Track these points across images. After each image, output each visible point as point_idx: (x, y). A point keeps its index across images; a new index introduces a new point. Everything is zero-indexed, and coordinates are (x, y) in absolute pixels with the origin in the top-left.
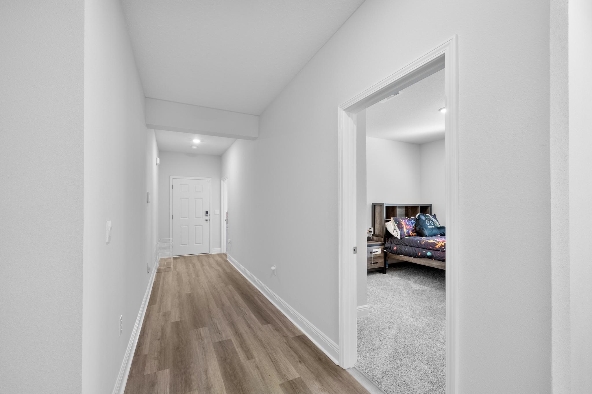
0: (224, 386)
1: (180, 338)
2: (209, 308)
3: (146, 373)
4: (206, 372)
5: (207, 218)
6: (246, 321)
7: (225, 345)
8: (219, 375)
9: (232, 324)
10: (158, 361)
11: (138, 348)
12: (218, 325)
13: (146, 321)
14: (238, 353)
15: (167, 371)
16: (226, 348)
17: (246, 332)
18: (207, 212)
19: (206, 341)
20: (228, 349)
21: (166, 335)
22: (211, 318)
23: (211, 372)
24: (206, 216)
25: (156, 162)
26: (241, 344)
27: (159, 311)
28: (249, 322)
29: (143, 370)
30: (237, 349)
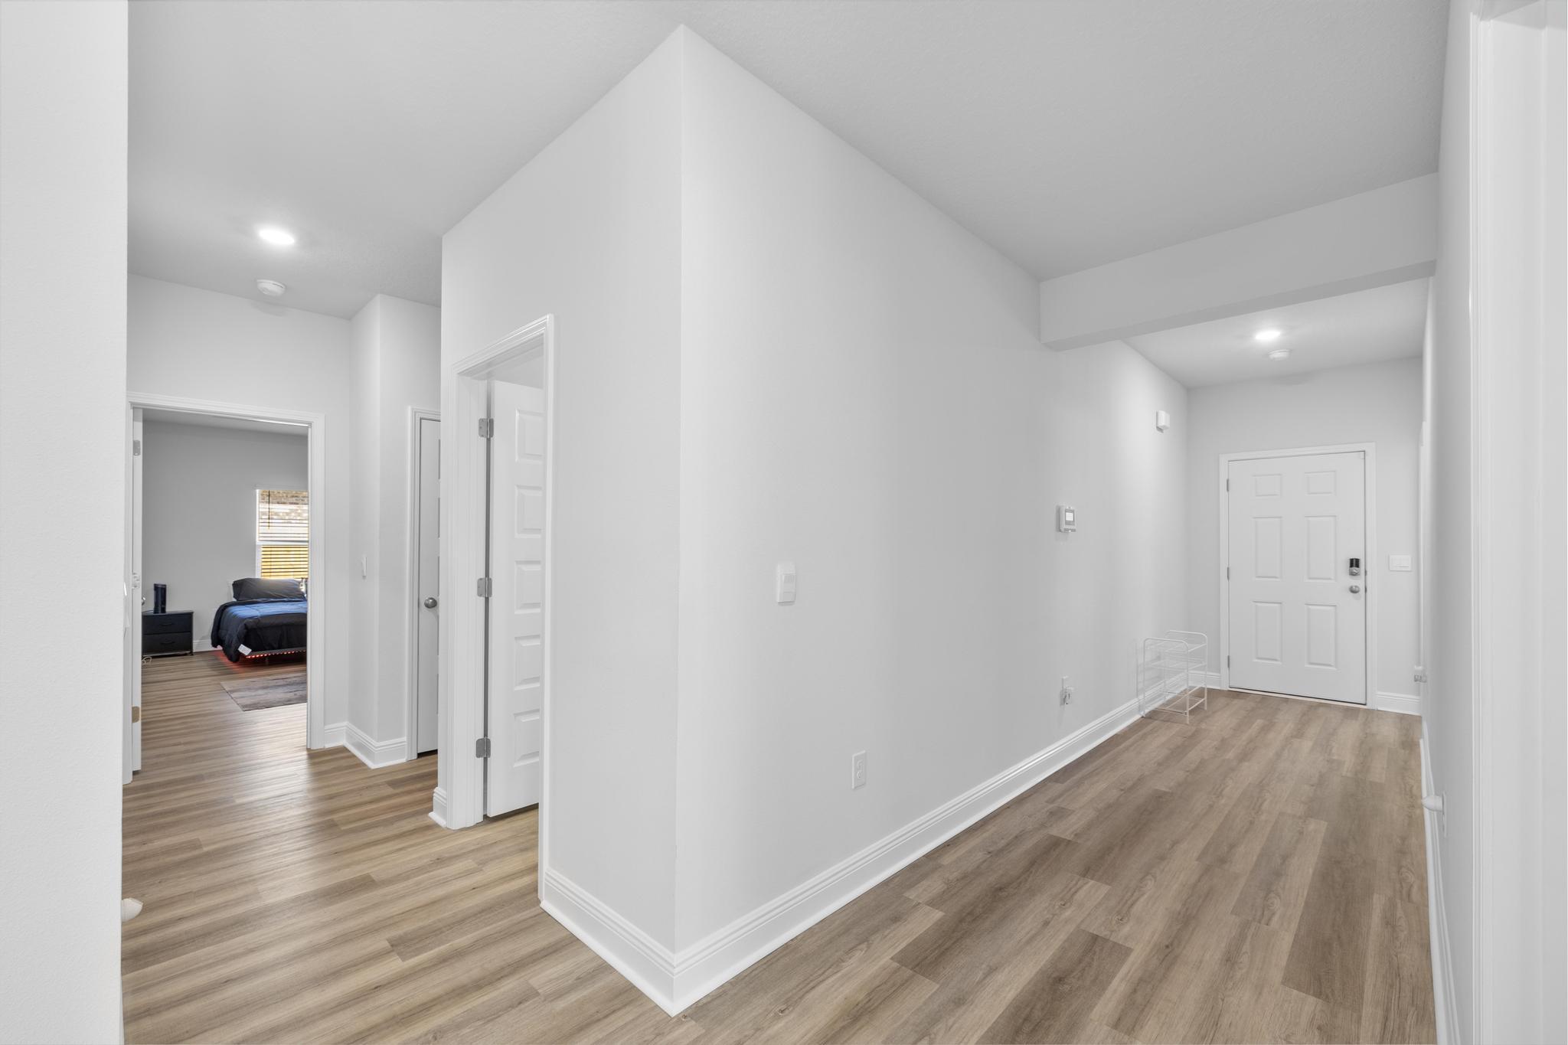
0: (989, 1025)
1: (1028, 873)
2: (1172, 846)
3: (907, 894)
4: (992, 970)
5: (1358, 582)
6: (1241, 937)
7: (1102, 950)
8: (1005, 997)
9: (1185, 922)
10: (946, 887)
11: (945, 846)
12: (1142, 900)
13: (1008, 808)
14: (1108, 993)
15: (938, 915)
16: (1093, 959)
17: (1201, 962)
18: (1354, 563)
19: (1068, 913)
20: (1095, 963)
21: (1010, 852)
22: (1147, 874)
23: (1000, 977)
24: (1352, 574)
25: (1157, 424)
26: (1141, 980)
27: (1052, 801)
28: (1246, 947)
29: (911, 886)
30: (1115, 982)
